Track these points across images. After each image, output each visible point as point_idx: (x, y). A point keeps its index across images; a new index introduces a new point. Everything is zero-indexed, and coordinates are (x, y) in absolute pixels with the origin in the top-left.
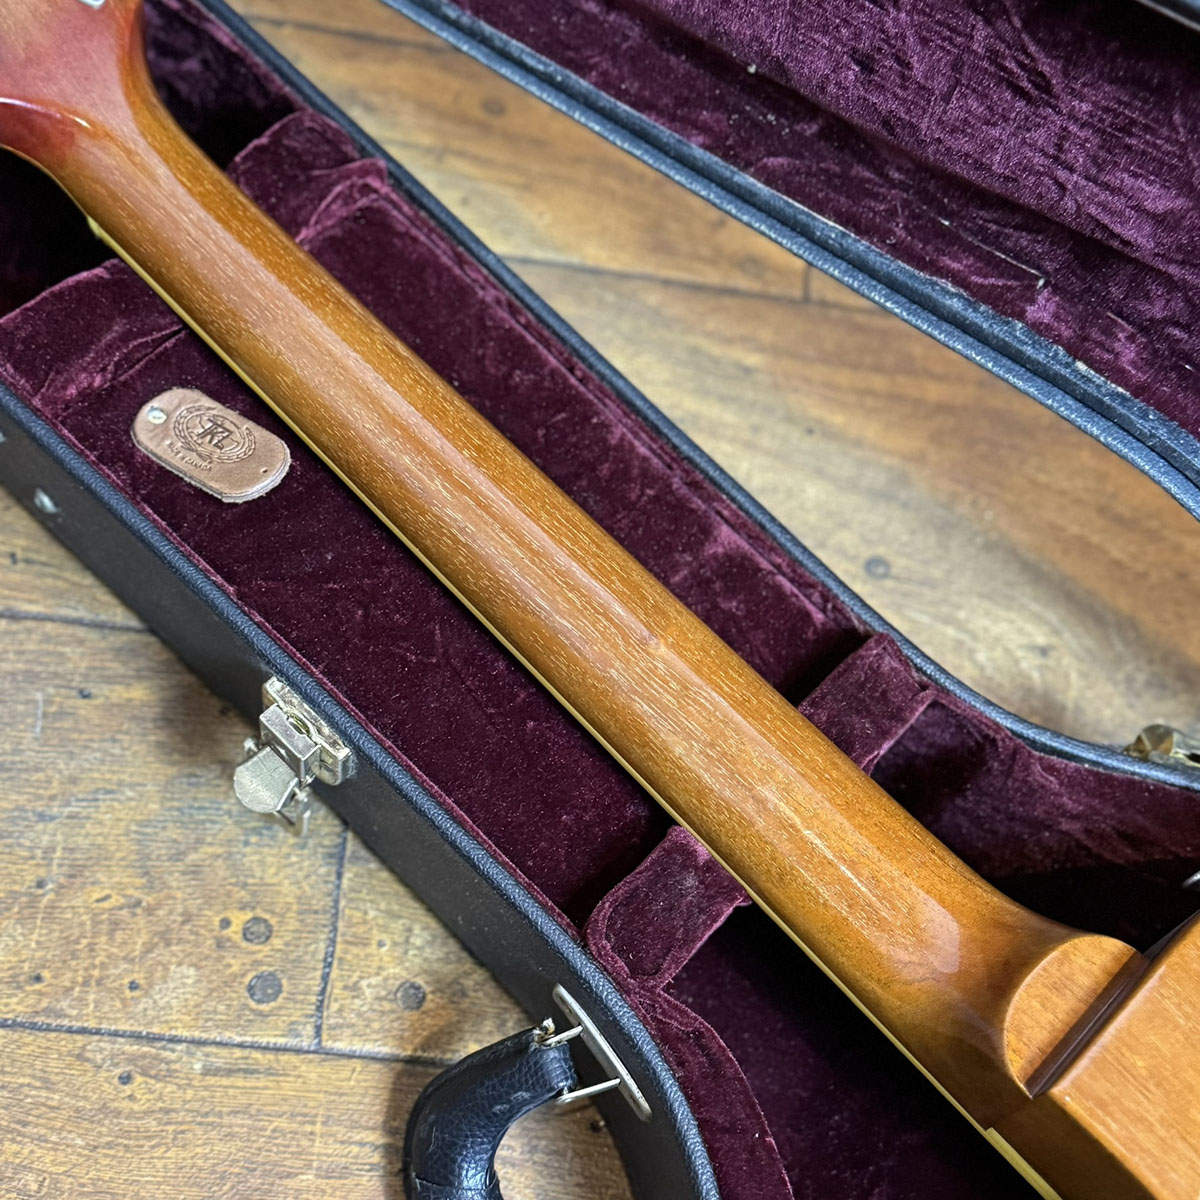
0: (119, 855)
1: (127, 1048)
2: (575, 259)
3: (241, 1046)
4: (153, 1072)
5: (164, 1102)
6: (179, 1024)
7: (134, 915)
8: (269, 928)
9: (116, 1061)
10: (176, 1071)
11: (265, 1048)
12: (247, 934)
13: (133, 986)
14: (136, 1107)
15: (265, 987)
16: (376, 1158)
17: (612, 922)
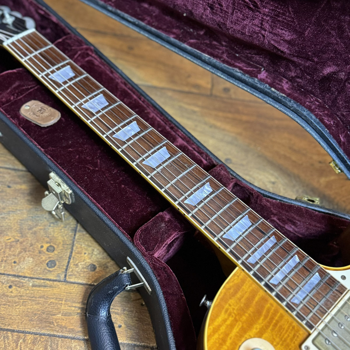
0: (14, 228)
1: (12, 279)
3: (43, 279)
4: (18, 286)
5: (20, 293)
6: (26, 273)
7: (17, 244)
8: (54, 248)
9: (8, 282)
10: (25, 285)
11: (50, 280)
12: (48, 250)
13: (15, 262)
14: (13, 295)
15: (52, 264)
16: (79, 311)
17: (140, 237)
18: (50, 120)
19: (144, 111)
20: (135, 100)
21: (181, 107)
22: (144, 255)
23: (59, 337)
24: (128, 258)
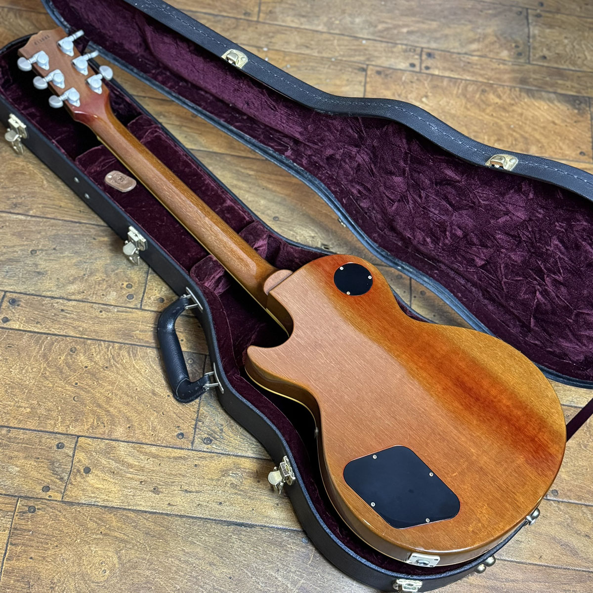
0: (101, 270)
1: (101, 306)
2: (211, 150)
3: (125, 307)
4: (106, 311)
5: (108, 316)
6: (112, 303)
7: (104, 282)
8: (132, 285)
9: (99, 308)
10: (111, 311)
11: (130, 308)
12: (127, 286)
13: (103, 295)
14: (103, 317)
15: (130, 297)
16: (152, 329)
17: (195, 271)
18: (129, 187)
19: (200, 178)
20: (194, 169)
21: (238, 171)
22: (197, 284)
23: (138, 345)
24: (187, 288)
